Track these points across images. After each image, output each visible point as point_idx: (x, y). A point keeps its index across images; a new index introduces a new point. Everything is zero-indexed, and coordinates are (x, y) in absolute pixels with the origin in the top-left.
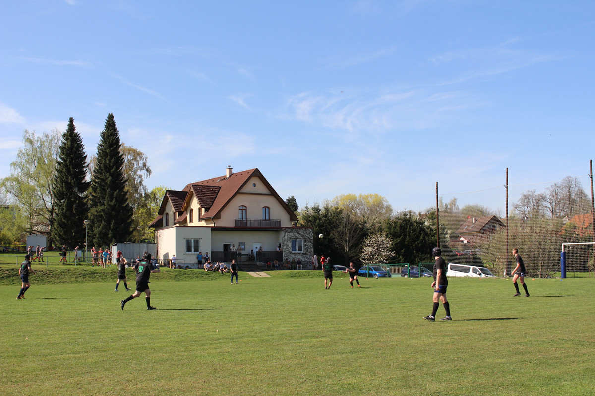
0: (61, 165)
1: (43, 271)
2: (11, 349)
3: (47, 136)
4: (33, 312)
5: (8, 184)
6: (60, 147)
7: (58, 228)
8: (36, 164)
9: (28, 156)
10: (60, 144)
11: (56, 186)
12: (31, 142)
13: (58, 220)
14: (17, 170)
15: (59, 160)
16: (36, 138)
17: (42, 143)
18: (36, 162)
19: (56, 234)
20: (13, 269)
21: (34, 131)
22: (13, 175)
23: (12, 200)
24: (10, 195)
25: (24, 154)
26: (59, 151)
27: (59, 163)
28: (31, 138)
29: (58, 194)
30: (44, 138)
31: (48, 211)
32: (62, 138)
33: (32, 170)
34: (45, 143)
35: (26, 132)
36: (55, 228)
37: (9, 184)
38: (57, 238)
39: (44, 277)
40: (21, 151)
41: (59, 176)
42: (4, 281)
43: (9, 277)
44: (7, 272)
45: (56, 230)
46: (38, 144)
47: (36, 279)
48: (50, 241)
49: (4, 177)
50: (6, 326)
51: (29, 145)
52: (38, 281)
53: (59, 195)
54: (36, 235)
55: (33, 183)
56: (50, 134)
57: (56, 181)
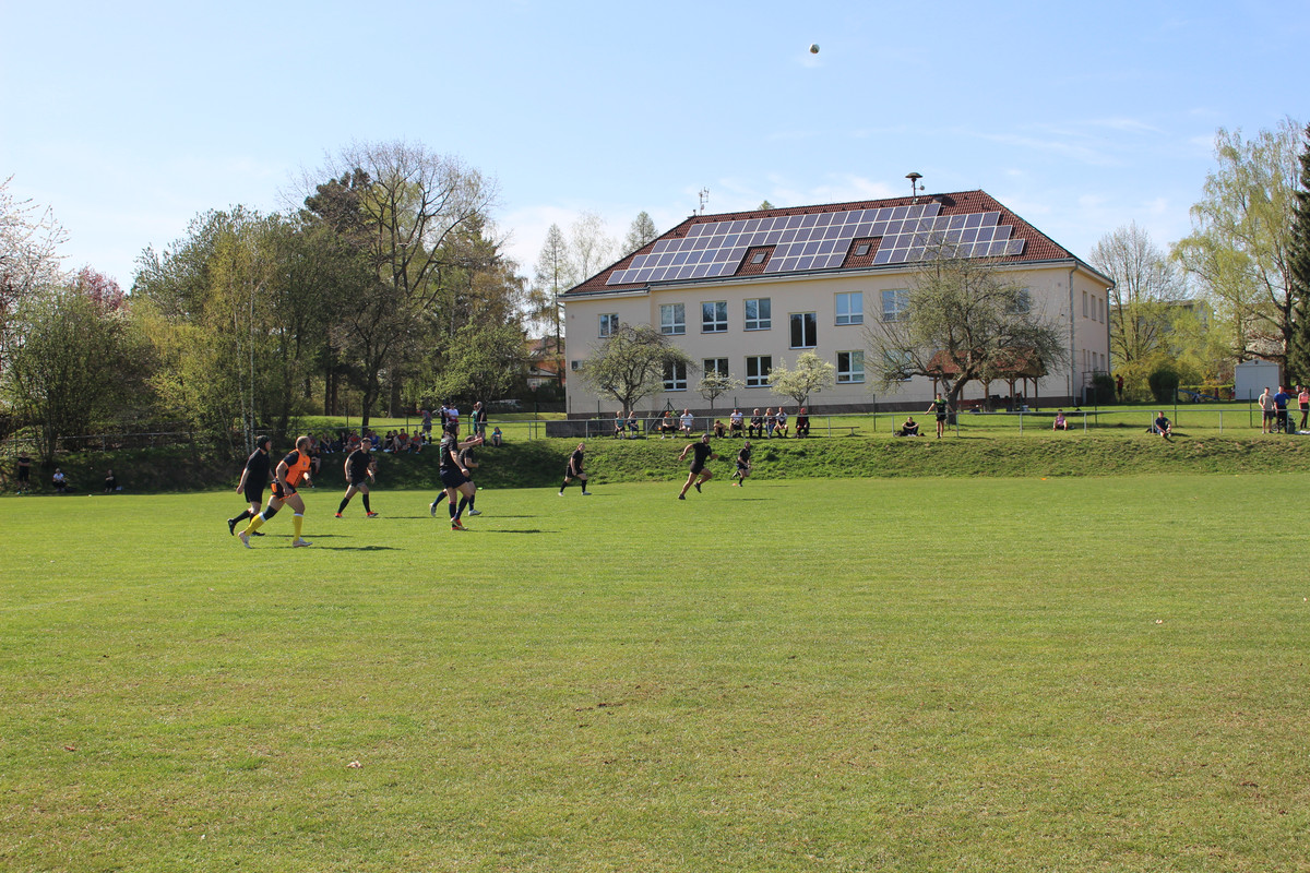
0: (1305, 201)
1: (1278, 443)
2: (1277, 626)
3: (1268, 137)
4: (1292, 538)
5: (1188, 252)
6: (1302, 159)
7: (1304, 344)
8: (1247, 203)
9: (1228, 186)
10: (1301, 150)
11: (1297, 249)
12: (1234, 155)
13: (1304, 327)
14: (1204, 221)
15: (1301, 188)
16: (1244, 144)
17: (1258, 154)
18: (1247, 198)
19: (1300, 359)
20: (1213, 439)
21: (1240, 129)
22: (1196, 233)
23: (1197, 289)
24: (1192, 278)
25: (1218, 185)
26: (1300, 166)
27: (1301, 197)
28: (1234, 147)
29: (1301, 266)
30: (1262, 144)
31: (1279, 307)
32: (1303, 137)
33: (1239, 217)
34: (1266, 155)
35: (1221, 132)
36: (1297, 346)
37: (1190, 254)
38: (1303, 367)
39: (1282, 456)
40: (1211, 179)
41: (1303, 225)
42: (1195, 465)
43: (1205, 456)
44: (1199, 445)
45: (1300, 349)
46: (1247, 158)
47: (1264, 461)
48: (1287, 376)
49: (1178, 240)
50: (1241, 569)
51: (1228, 163)
52: (1270, 464)
53: (1305, 270)
54: (1257, 362)
55: (1241, 247)
56: (1275, 130)
57: (1297, 238)
